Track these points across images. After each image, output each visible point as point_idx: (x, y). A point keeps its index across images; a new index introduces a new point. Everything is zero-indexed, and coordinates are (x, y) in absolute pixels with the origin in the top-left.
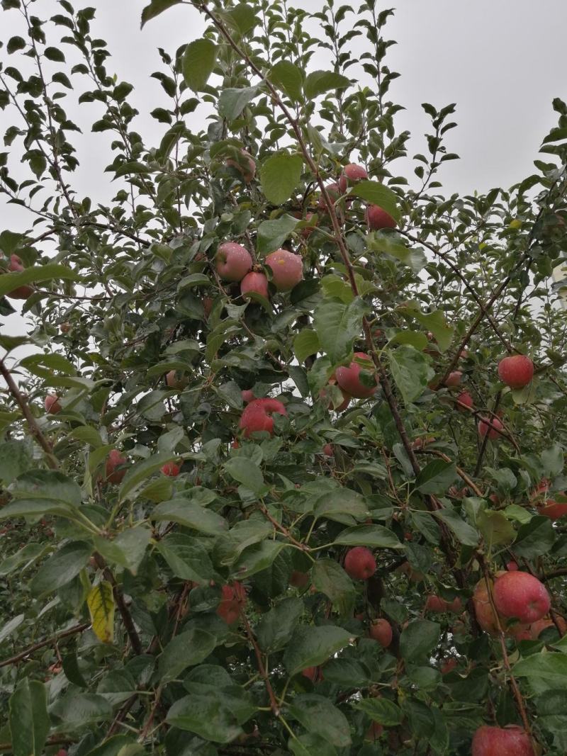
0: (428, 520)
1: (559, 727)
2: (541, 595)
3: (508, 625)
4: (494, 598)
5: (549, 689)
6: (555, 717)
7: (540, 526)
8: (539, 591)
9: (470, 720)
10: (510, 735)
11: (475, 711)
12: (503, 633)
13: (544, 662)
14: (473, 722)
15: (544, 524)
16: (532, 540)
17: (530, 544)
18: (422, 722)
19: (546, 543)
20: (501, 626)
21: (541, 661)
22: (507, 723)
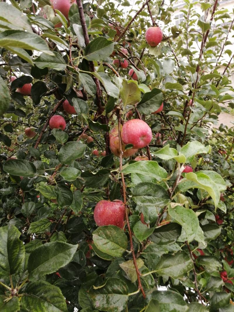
0: (90, 80)
1: (143, 202)
2: (148, 133)
3: (126, 148)
4: (121, 134)
5: (142, 182)
6: (142, 196)
7: (156, 96)
8: (147, 130)
9: (96, 197)
10: (115, 205)
11: (100, 193)
12: (122, 152)
13: (144, 166)
14: (98, 198)
15: (158, 95)
16: (150, 104)
17: (148, 105)
18: (66, 198)
19: (157, 106)
20: (122, 149)
21: (142, 165)
22: (115, 199)
